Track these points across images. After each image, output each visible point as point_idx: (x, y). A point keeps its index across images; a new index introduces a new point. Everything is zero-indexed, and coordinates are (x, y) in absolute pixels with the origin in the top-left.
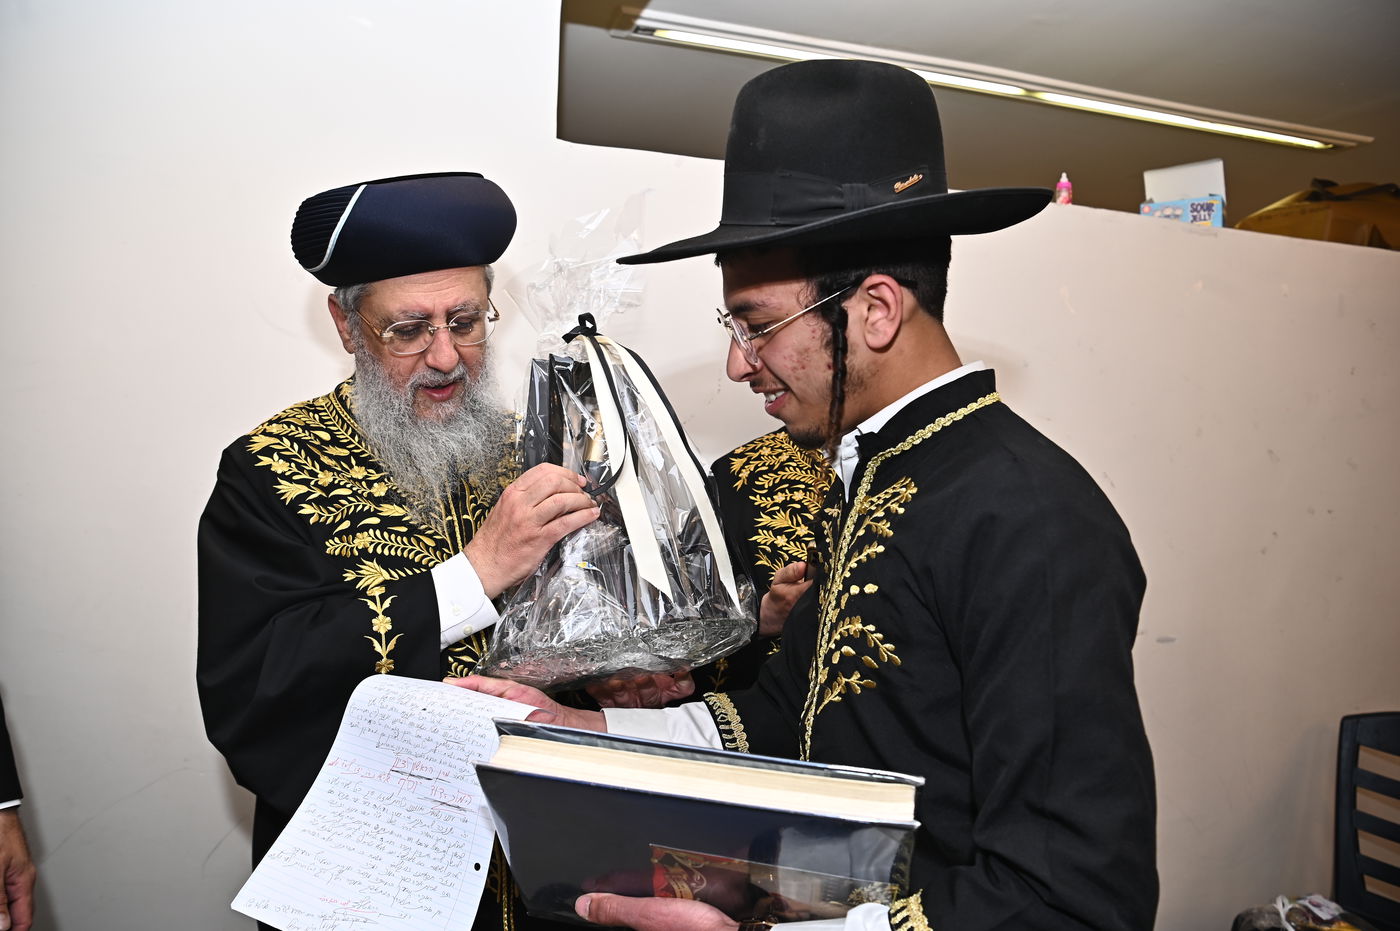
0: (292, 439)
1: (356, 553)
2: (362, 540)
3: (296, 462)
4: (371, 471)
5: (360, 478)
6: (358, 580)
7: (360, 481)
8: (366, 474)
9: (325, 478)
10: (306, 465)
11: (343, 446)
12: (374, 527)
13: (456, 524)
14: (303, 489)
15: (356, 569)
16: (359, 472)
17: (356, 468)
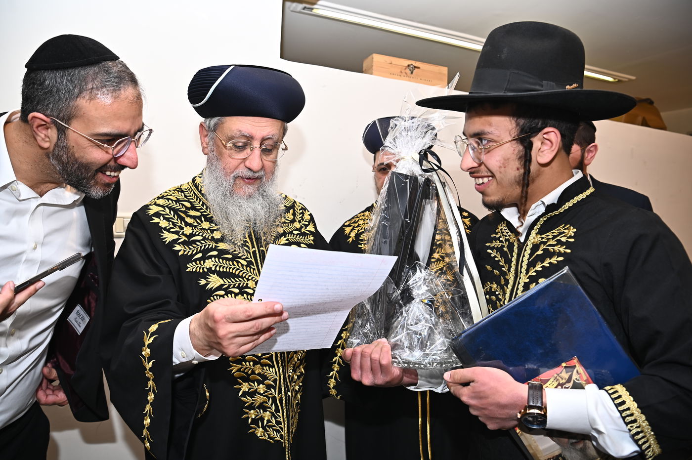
0: (170, 209)
1: (206, 270)
2: (209, 264)
3: (172, 222)
4: (212, 224)
5: (207, 228)
6: (207, 284)
7: (207, 230)
8: (210, 226)
9: (188, 230)
10: (177, 223)
11: (198, 210)
12: (215, 256)
13: (257, 252)
14: (176, 237)
15: (206, 278)
16: (206, 225)
17: (204, 222)
